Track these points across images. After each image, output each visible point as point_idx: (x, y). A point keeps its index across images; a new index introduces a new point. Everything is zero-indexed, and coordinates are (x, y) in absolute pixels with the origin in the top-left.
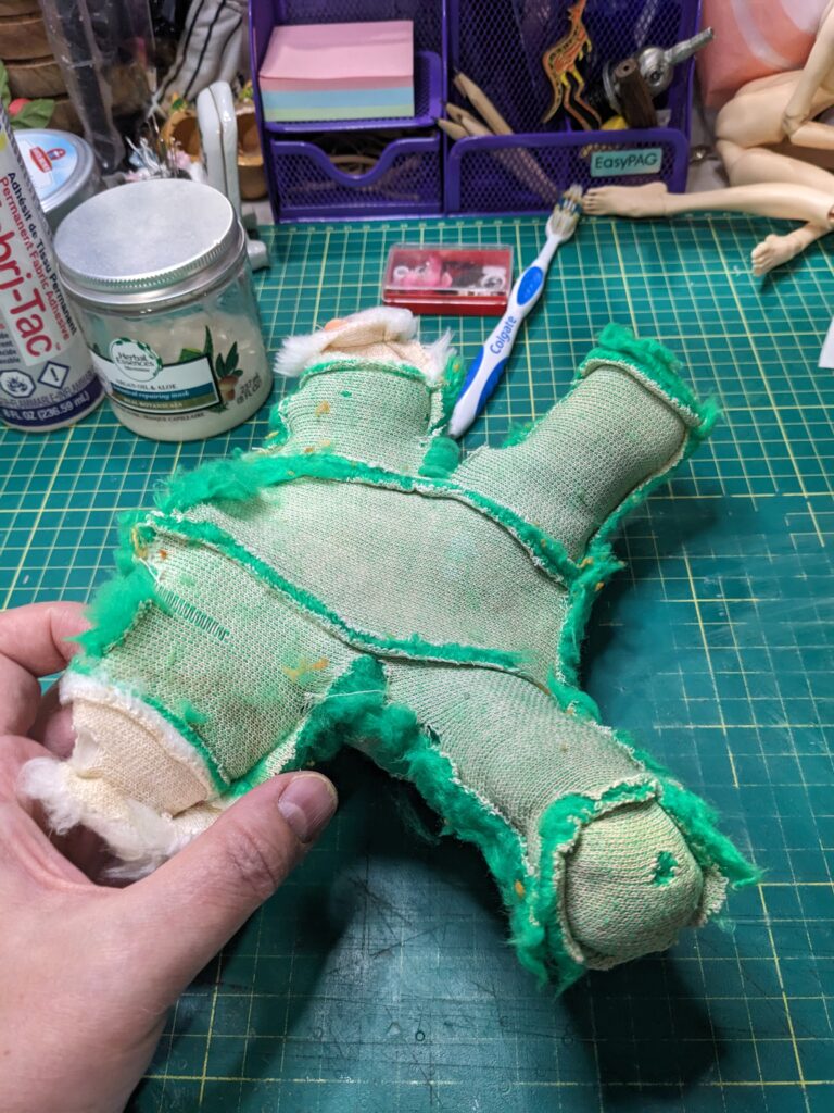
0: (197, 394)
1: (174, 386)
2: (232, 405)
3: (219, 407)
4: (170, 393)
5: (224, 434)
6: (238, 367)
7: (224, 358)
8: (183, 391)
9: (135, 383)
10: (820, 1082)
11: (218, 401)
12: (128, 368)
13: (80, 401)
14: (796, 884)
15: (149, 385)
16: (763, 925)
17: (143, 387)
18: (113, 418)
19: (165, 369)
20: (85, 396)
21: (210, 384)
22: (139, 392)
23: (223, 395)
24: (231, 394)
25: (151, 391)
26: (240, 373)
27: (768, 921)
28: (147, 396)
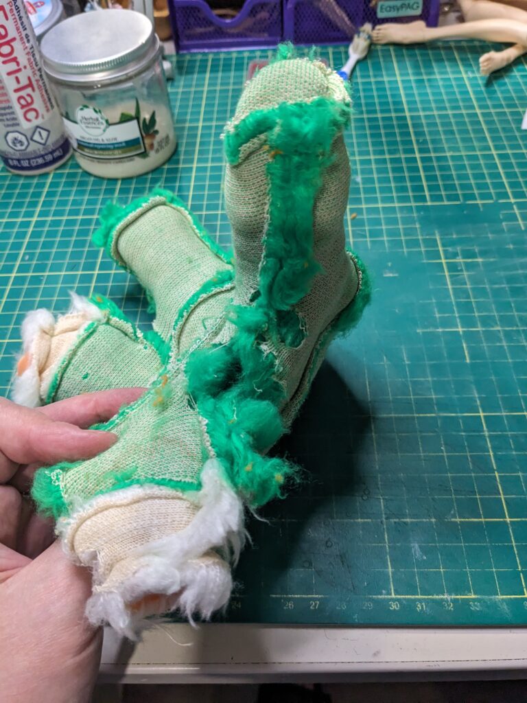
0: (131, 144)
1: (116, 139)
2: (152, 153)
3: (144, 155)
4: (113, 144)
5: (147, 173)
6: (157, 127)
7: (147, 121)
8: (121, 143)
9: (92, 137)
10: (519, 519)
11: (143, 150)
12: (87, 127)
13: (57, 154)
14: (504, 414)
15: (100, 138)
16: (484, 436)
17: (97, 140)
18: (78, 166)
19: (111, 127)
20: (60, 152)
21: (138, 138)
22: (94, 144)
23: (147, 146)
24: (152, 146)
25: (102, 143)
26: (157, 132)
27: (486, 434)
28: (99, 147)
